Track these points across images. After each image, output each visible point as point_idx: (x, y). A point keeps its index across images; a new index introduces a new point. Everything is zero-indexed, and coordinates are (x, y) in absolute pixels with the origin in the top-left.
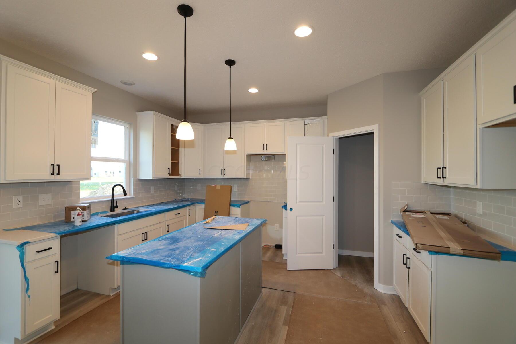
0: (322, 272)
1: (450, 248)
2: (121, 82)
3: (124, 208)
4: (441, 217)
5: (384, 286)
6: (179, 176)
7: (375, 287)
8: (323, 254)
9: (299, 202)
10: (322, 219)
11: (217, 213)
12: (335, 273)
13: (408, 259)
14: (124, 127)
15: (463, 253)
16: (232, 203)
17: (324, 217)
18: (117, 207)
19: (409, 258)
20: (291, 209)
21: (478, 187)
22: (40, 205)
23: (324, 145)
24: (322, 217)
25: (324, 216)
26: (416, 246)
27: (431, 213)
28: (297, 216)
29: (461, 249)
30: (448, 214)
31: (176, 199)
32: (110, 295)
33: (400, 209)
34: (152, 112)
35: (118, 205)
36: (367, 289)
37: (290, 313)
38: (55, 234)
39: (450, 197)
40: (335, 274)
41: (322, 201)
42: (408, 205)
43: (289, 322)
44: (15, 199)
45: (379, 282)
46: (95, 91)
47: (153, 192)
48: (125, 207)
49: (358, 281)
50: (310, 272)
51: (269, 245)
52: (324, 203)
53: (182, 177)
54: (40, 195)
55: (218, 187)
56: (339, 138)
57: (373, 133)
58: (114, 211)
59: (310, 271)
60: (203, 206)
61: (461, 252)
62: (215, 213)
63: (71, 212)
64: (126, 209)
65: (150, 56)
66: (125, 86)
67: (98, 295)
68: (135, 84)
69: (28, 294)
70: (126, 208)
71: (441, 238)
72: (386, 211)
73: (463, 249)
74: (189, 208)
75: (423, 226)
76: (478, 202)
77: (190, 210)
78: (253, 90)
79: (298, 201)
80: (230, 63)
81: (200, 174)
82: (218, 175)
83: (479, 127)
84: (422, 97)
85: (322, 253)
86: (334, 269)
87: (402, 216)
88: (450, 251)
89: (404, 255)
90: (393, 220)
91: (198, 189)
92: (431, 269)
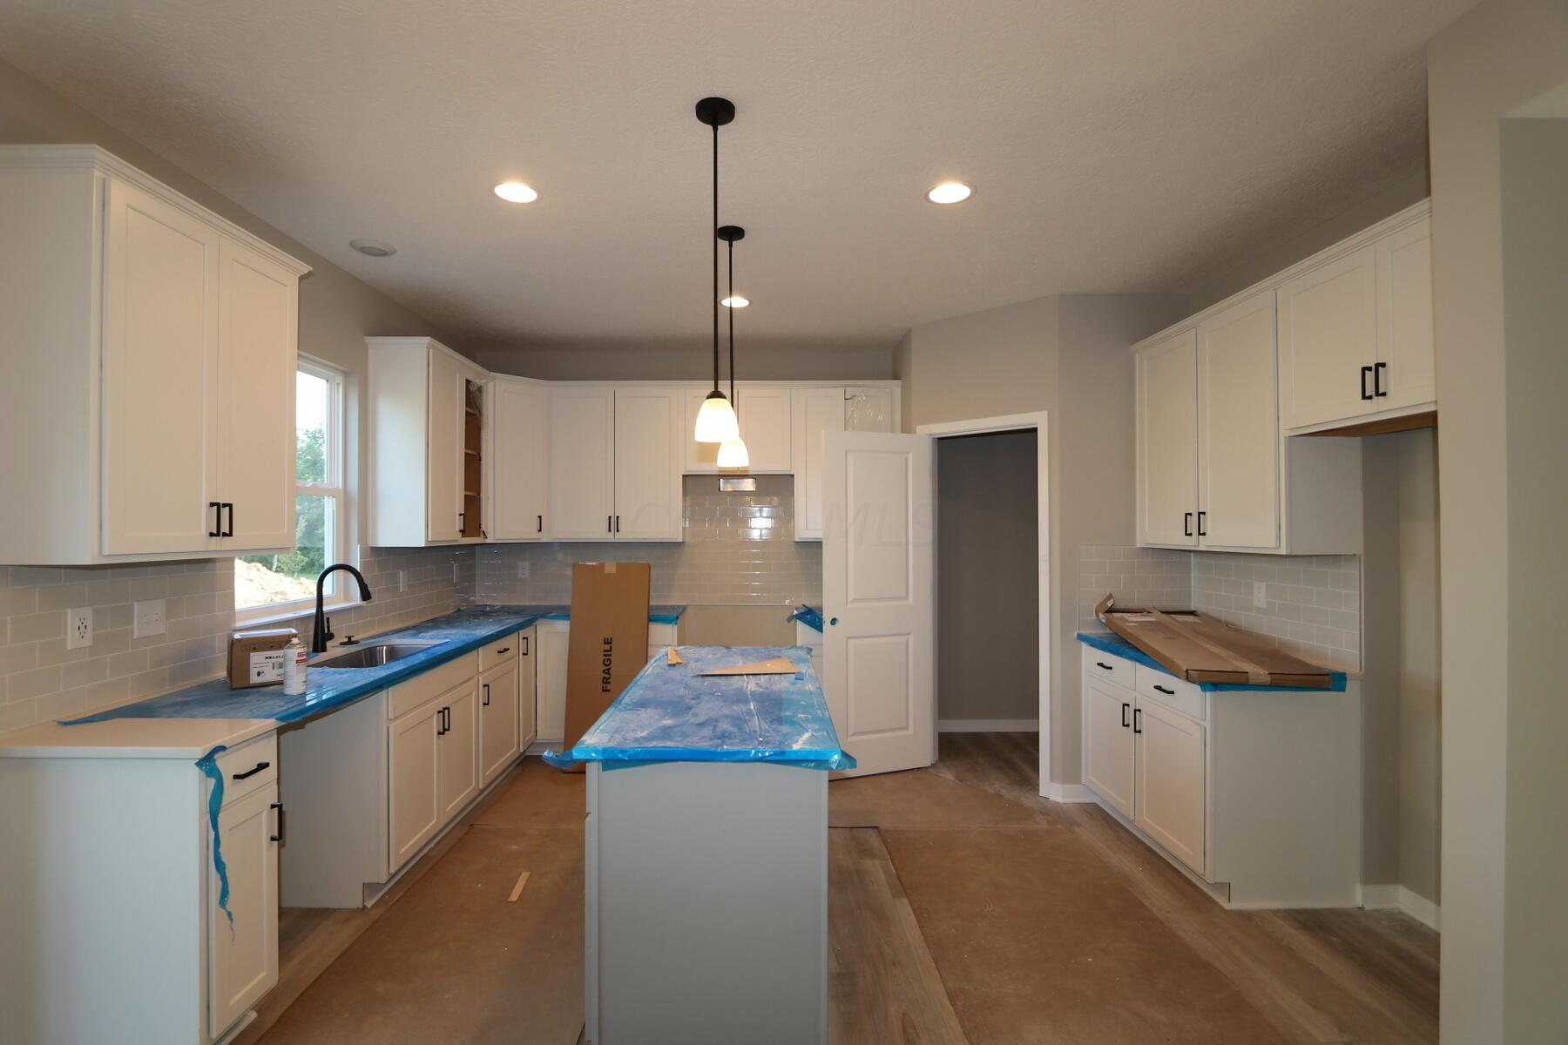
0: (910, 776)
1: (1247, 673)
2: (352, 244)
3: (347, 640)
4: (1187, 619)
5: (1065, 786)
6: (480, 536)
7: (1042, 792)
8: (911, 731)
9: (855, 600)
10: (907, 641)
11: (611, 643)
12: (942, 775)
13: (1137, 713)
14: (328, 381)
15: (1272, 680)
16: (653, 613)
17: (911, 638)
18: (331, 636)
19: (1140, 711)
20: (834, 621)
21: (1283, 551)
22: (135, 637)
23: (910, 456)
24: (903, 639)
25: (909, 634)
26: (1188, 674)
27: (1162, 612)
28: (848, 638)
29: (1267, 672)
30: (1192, 613)
31: (459, 610)
32: (364, 908)
33: (1095, 605)
34: (426, 340)
35: (331, 631)
36: (1027, 800)
37: (894, 871)
38: (273, 720)
39: (1190, 577)
40: (940, 777)
41: (907, 597)
42: (1110, 597)
43: (903, 888)
44: (72, 617)
45: (1052, 779)
46: (306, 272)
47: (406, 589)
48: (349, 638)
49: (999, 786)
50: (883, 778)
52: (911, 601)
53: (488, 541)
54: (136, 604)
55: (610, 568)
56: (940, 439)
57: (1035, 430)
58: (324, 649)
59: (883, 776)
60: (563, 626)
61: (1268, 679)
62: (605, 643)
63: (252, 654)
64: (350, 642)
65: (516, 192)
66: (360, 256)
67: (323, 913)
68: (394, 252)
69: (228, 909)
70: (353, 639)
71: (1219, 657)
72: (1067, 612)
73: (1271, 674)
74: (522, 633)
75: (1170, 638)
76: (1256, 584)
77: (527, 638)
78: (736, 302)
79: (850, 599)
81: (540, 530)
82: (599, 533)
83: (1284, 434)
84: (1137, 356)
85: (906, 728)
86: (933, 766)
87: (1104, 621)
88: (1248, 679)
89: (1124, 705)
90: (1083, 632)
91: (520, 576)
92: (1203, 723)
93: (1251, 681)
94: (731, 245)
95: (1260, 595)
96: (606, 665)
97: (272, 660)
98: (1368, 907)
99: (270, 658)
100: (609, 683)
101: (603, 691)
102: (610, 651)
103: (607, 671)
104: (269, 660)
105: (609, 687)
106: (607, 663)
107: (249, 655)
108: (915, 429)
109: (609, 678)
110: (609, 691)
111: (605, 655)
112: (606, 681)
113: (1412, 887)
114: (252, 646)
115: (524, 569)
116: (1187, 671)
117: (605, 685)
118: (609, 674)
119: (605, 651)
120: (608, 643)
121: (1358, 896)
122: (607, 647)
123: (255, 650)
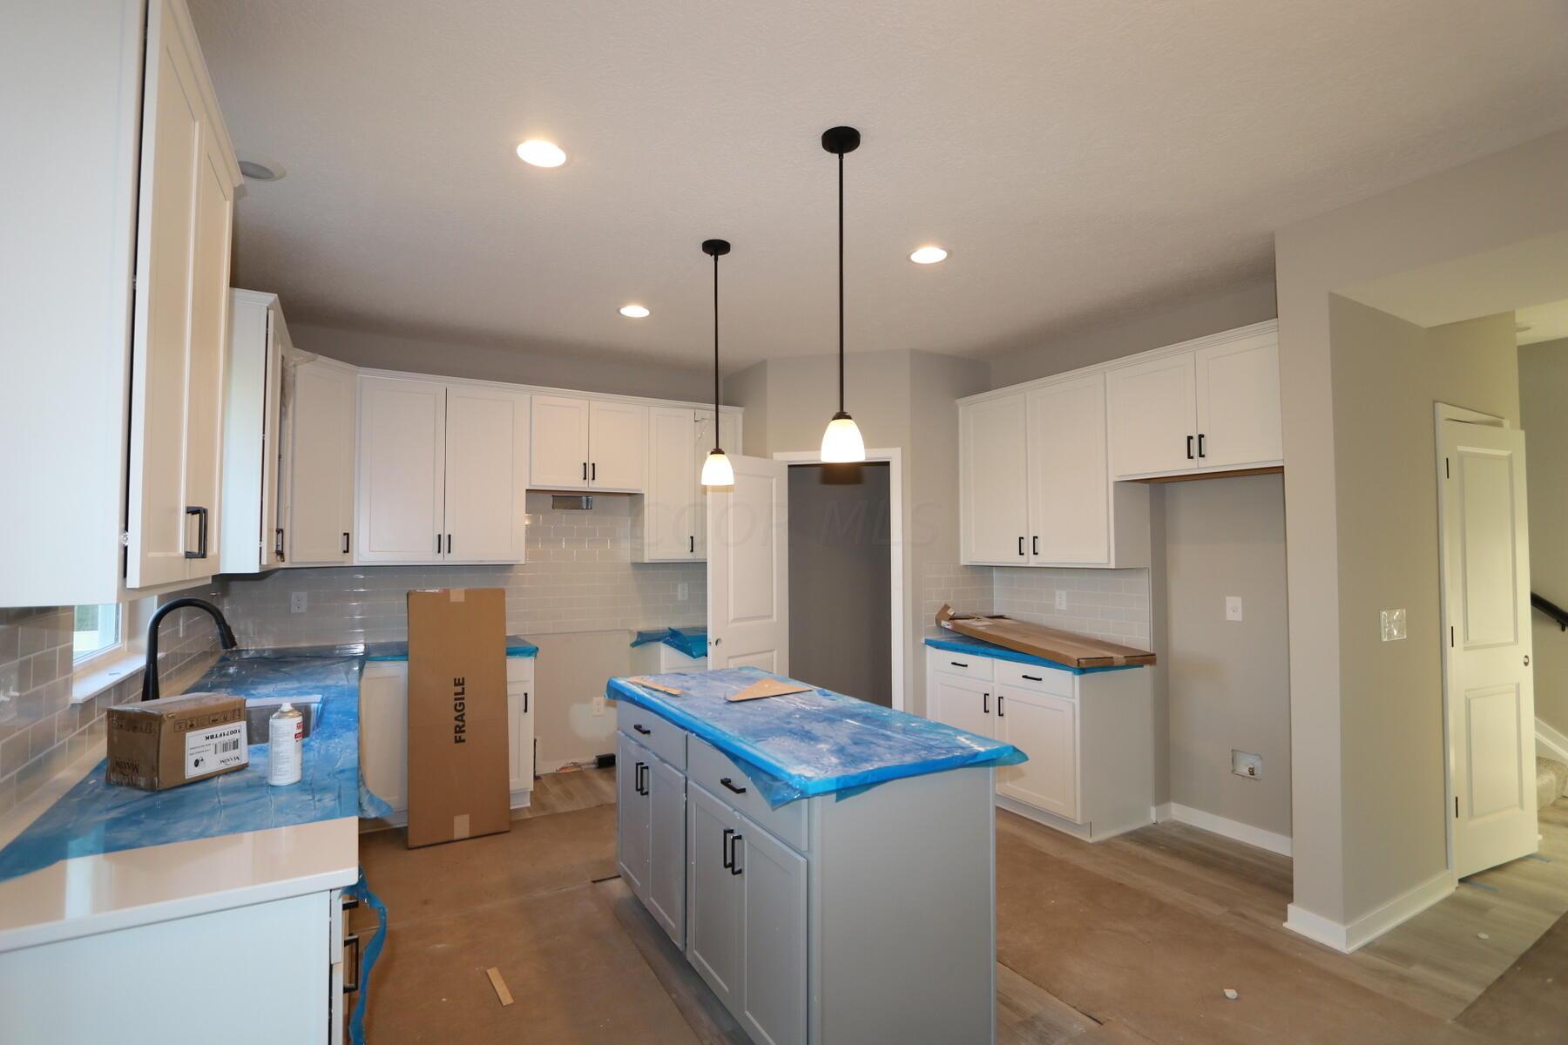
9: (735, 620)
10: (772, 656)
11: (463, 684)
13: (1001, 700)
16: (510, 645)
17: (775, 653)
19: (1004, 698)
20: (718, 643)
21: (1114, 565)
23: (774, 481)
24: (769, 654)
25: (772, 651)
26: (1079, 663)
27: (986, 617)
28: (730, 658)
33: (936, 614)
34: (271, 299)
41: (770, 616)
42: (946, 606)
51: (575, 765)
52: (775, 619)
55: (457, 595)
56: (789, 466)
57: (887, 464)
60: (393, 669)
61: (1124, 661)
62: (456, 685)
63: (187, 734)
72: (917, 621)
78: (635, 311)
79: (730, 619)
80: (716, 248)
83: (1113, 479)
84: (960, 410)
87: (950, 627)
88: (1113, 662)
89: (985, 695)
90: (929, 638)
91: (294, 610)
92: (1073, 701)
93: (1115, 664)
94: (716, 259)
95: (1061, 600)
96: (459, 711)
97: (215, 741)
98: (1160, 821)
99: (212, 737)
100: (464, 731)
101: (456, 741)
102: (463, 693)
103: (460, 718)
104: (210, 741)
105: (463, 736)
106: (460, 707)
107: (185, 735)
108: (772, 455)
109: (464, 726)
110: (464, 741)
111: (456, 699)
112: (459, 730)
113: (1178, 802)
114: (189, 723)
115: (299, 600)
116: (1078, 660)
117: (458, 735)
118: (464, 721)
119: (456, 694)
120: (459, 684)
121: (1153, 816)
122: (459, 689)
123: (192, 727)
